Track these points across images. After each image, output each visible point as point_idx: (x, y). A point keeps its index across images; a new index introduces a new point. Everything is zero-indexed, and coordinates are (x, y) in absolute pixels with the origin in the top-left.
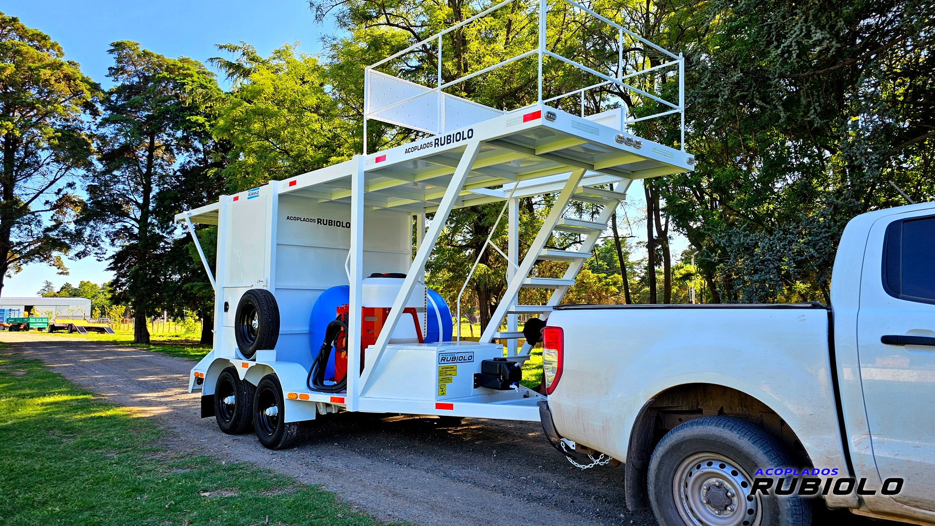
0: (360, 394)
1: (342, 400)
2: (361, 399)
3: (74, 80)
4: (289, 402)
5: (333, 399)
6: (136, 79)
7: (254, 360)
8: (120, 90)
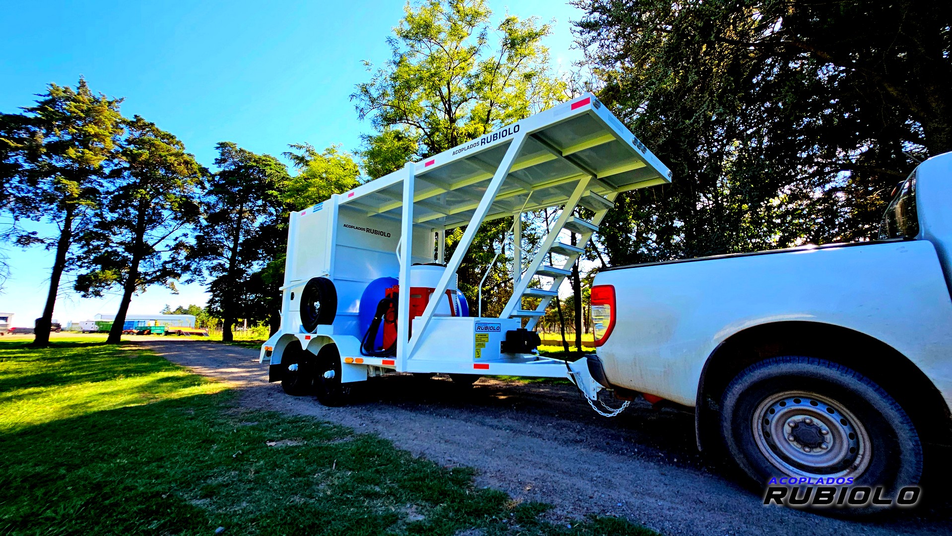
0: (408, 356)
1: (392, 363)
2: (409, 361)
3: (191, 165)
4: (346, 365)
5: (384, 362)
6: (233, 167)
7: (316, 333)
8: (222, 174)
